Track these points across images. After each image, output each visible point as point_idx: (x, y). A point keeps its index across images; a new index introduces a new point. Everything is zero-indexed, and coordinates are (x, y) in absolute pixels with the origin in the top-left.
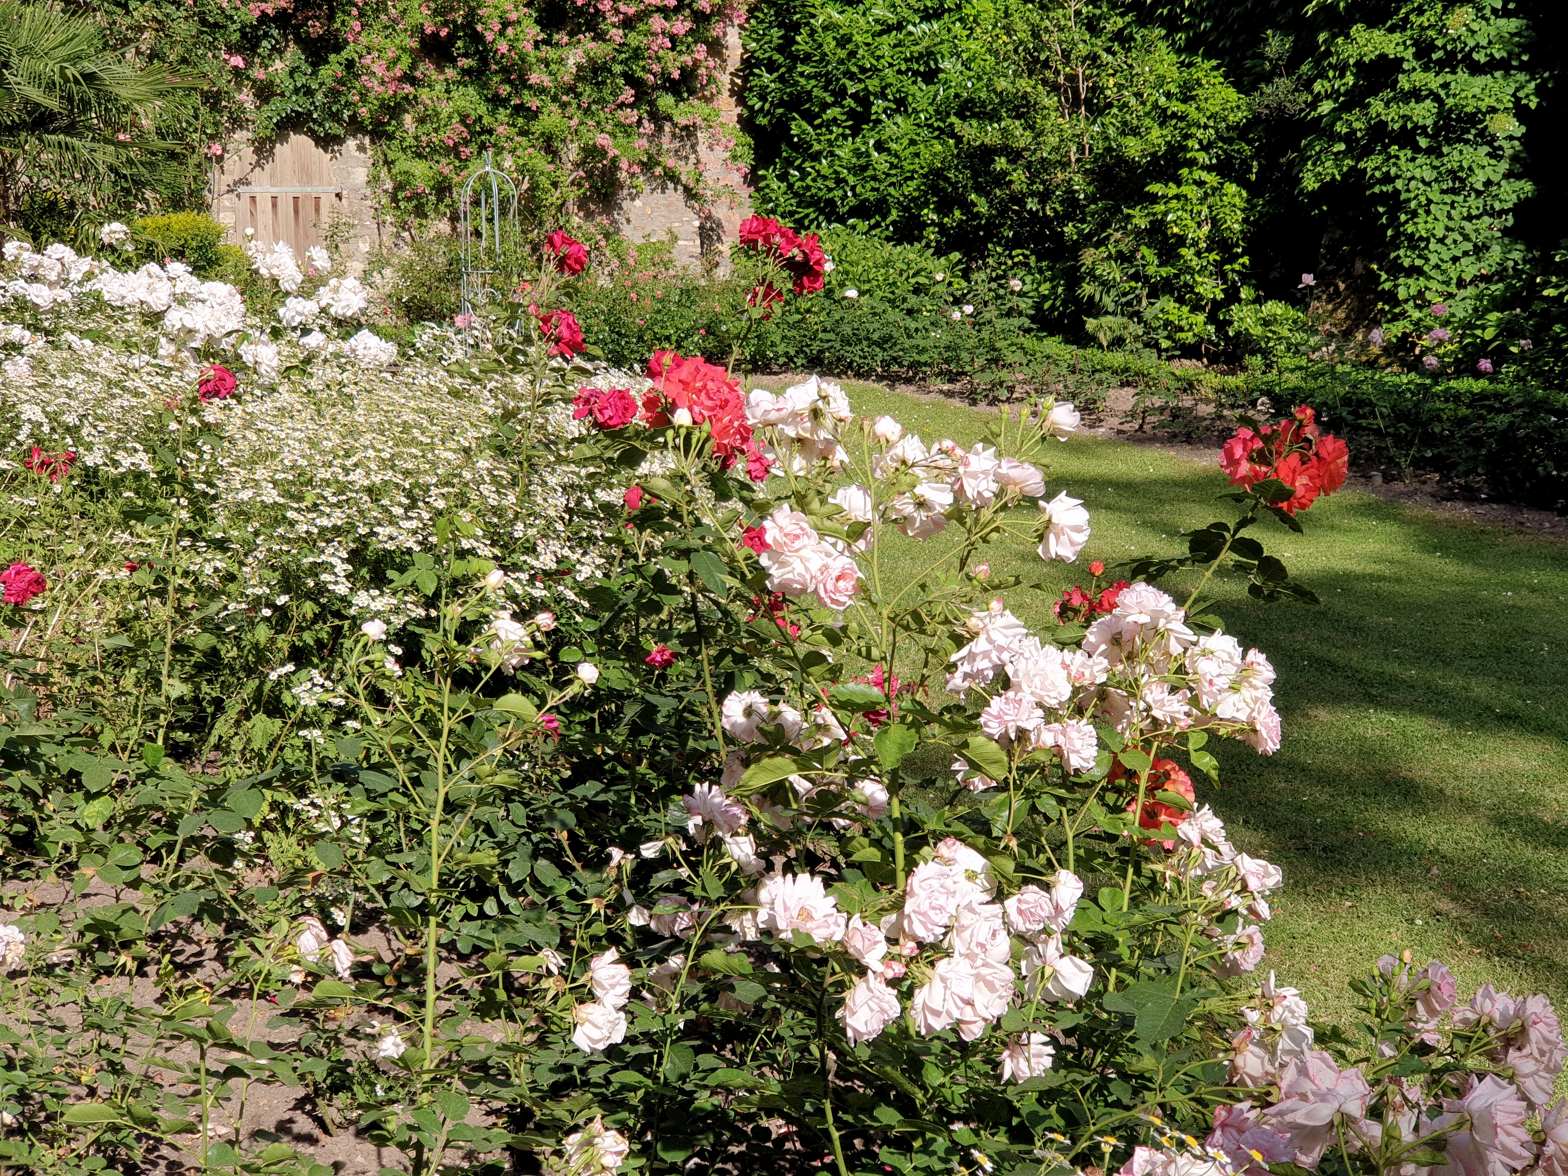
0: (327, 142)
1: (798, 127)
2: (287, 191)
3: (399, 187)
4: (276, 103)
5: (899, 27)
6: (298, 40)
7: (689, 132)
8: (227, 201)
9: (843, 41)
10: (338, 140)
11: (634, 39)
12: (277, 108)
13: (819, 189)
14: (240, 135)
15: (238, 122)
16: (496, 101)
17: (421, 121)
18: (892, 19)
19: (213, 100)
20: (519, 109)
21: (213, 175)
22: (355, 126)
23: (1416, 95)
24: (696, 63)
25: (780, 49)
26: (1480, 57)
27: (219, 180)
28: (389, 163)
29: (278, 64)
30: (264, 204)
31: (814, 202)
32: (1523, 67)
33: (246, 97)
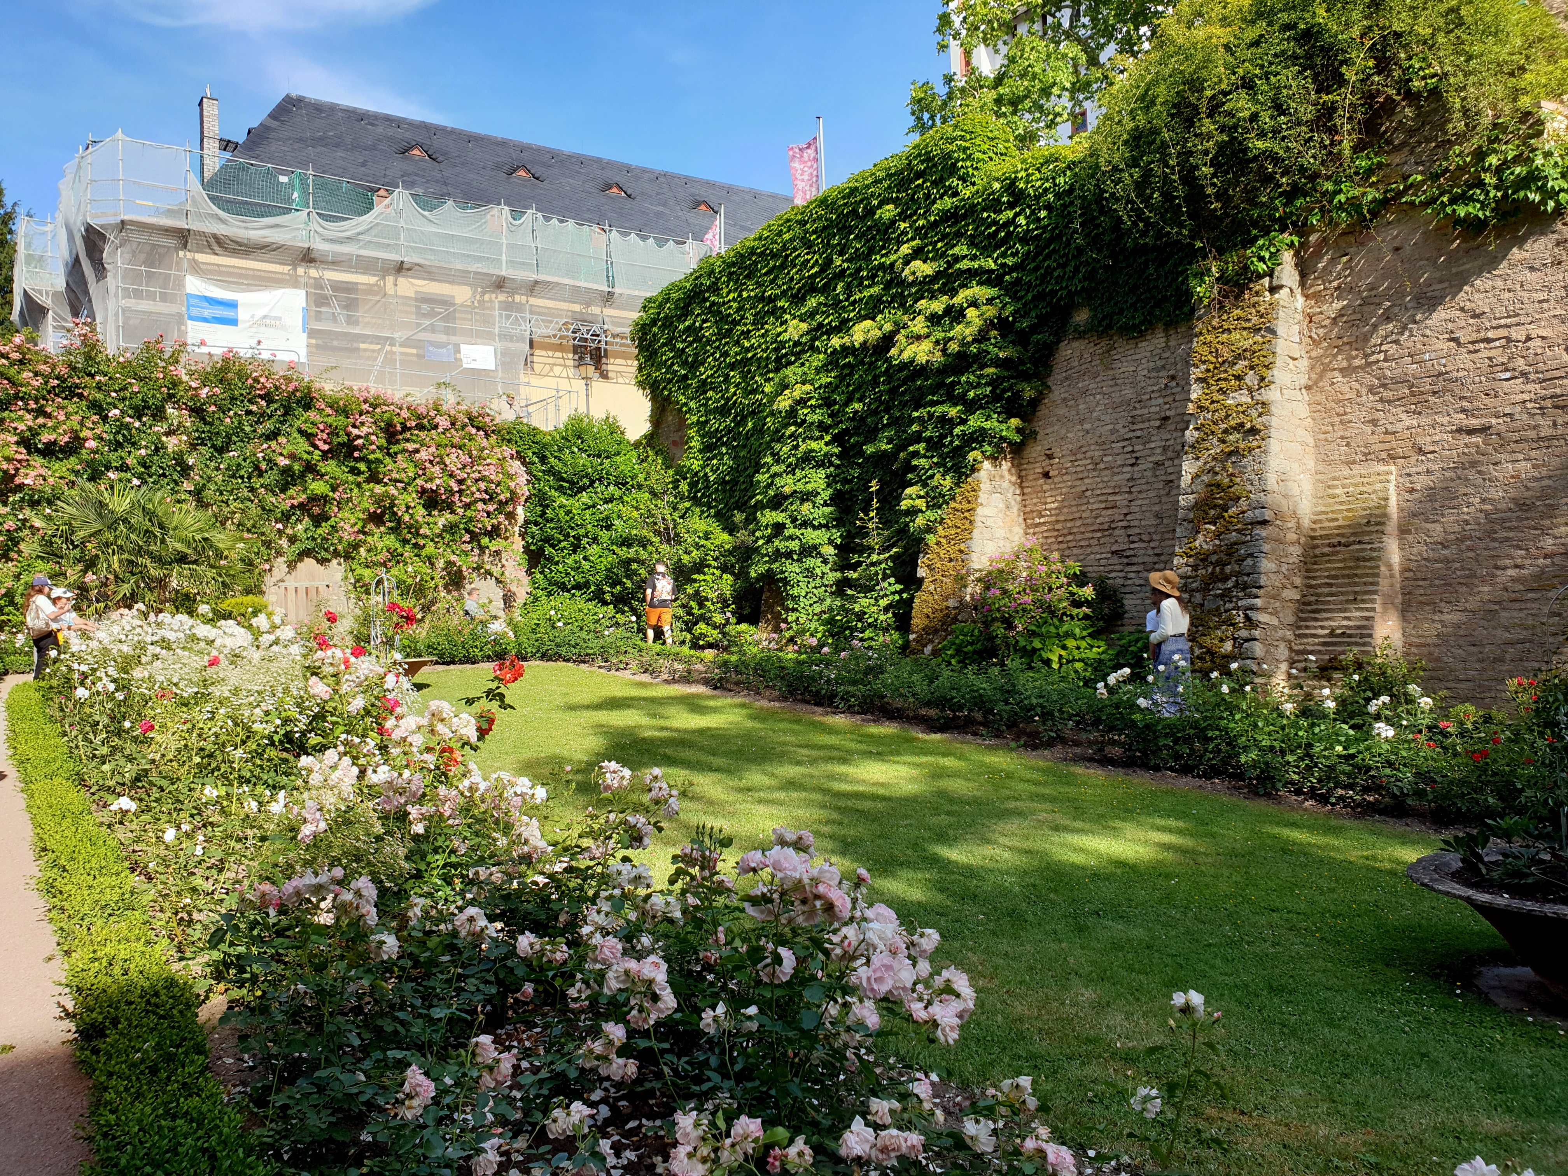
0: (322, 561)
1: (548, 550)
2: (302, 585)
3: (358, 581)
4: (298, 544)
5: (594, 506)
6: (309, 516)
7: (498, 553)
8: (274, 589)
9: (568, 513)
10: (329, 561)
11: (469, 513)
12: (298, 546)
13: (557, 577)
14: (281, 560)
15: (279, 553)
16: (405, 542)
17: (369, 551)
18: (591, 503)
19: (268, 544)
20: (416, 545)
21: (267, 578)
22: (336, 554)
23: (791, 538)
24: (500, 523)
25: (541, 516)
26: (816, 523)
27: (268, 580)
28: (352, 571)
29: (300, 527)
30: (291, 591)
31: (556, 584)
32: (834, 527)
33: (284, 542)
